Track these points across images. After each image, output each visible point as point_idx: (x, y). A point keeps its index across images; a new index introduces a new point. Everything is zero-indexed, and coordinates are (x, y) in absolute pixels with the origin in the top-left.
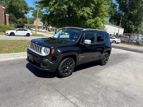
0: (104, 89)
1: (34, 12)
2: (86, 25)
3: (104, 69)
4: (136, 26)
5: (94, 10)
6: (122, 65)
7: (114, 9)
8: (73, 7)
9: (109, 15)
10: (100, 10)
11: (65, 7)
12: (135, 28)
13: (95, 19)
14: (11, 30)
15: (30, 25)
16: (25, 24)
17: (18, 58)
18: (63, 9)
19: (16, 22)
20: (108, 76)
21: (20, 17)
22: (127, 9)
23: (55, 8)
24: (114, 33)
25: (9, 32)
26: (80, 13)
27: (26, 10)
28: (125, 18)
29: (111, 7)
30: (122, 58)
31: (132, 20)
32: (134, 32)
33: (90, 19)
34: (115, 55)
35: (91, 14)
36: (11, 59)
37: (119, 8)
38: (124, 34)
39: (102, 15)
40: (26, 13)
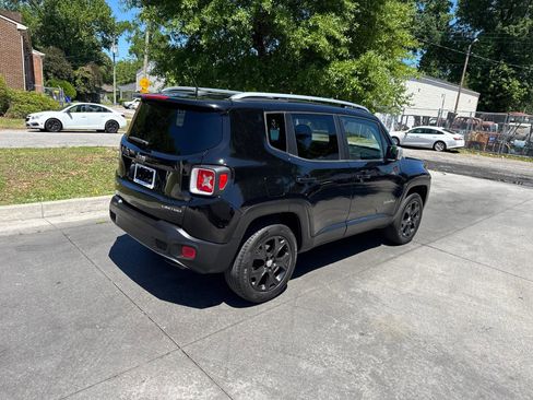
0: (385, 351)
1: (136, 41)
2: (327, 84)
3: (392, 262)
4: (526, 84)
5: (358, 25)
6: (468, 243)
7: (438, 18)
8: (273, 16)
9: (416, 41)
10: (382, 23)
11: (242, 15)
12: (523, 92)
13: (363, 58)
14: (49, 109)
15: (123, 89)
16: (105, 87)
17: (56, 221)
18: (235, 23)
19: (72, 80)
20: (408, 290)
21: (85, 61)
22: (491, 15)
23: (203, 23)
24: (440, 112)
25: (41, 118)
26: (300, 37)
27: (107, 32)
28: (482, 54)
29: (428, 10)
30: (469, 212)
31: (511, 60)
32: (520, 105)
33: (341, 59)
34: (440, 202)
35: (344, 40)
36: (30, 225)
37: (458, 14)
38: (477, 116)
39: (388, 45)
40: (107, 44)
